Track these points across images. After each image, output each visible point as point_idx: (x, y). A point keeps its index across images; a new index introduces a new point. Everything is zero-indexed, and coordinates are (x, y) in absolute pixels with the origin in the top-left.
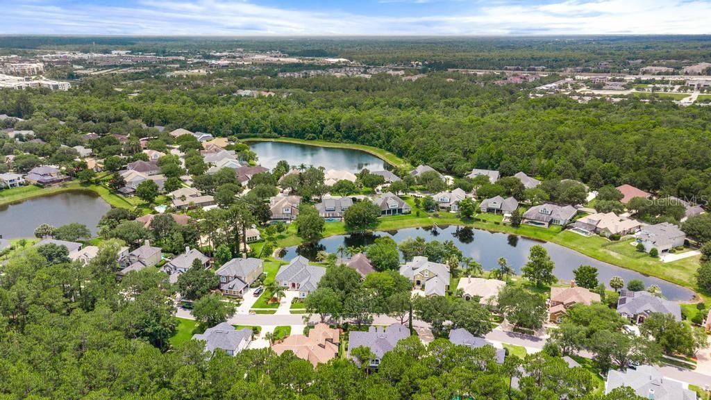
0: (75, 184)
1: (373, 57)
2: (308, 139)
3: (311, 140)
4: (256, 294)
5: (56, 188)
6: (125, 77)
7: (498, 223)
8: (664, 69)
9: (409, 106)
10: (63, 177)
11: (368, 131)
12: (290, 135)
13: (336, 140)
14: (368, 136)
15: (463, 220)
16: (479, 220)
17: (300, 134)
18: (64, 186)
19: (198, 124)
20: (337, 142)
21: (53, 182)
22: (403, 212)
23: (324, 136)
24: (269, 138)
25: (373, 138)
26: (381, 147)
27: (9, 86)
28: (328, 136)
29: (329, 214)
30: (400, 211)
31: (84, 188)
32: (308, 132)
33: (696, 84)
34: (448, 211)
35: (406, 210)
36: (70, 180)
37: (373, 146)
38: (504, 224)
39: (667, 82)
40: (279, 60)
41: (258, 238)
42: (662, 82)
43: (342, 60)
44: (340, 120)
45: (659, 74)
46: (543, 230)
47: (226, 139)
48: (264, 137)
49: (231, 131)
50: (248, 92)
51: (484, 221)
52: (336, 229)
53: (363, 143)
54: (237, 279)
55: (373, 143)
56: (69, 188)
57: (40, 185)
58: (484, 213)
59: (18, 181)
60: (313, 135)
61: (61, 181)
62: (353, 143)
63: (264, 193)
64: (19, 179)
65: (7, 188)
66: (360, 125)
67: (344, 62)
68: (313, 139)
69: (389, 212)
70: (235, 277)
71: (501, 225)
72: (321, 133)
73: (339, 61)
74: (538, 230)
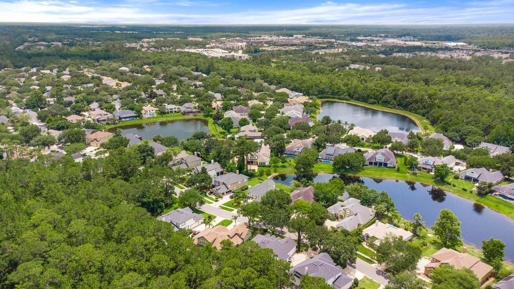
0: (201, 116)
1: (492, 42)
2: (370, 103)
3: (372, 104)
4: (231, 197)
5: (191, 116)
6: (286, 52)
7: (465, 190)
10: (197, 110)
11: (416, 102)
12: (358, 99)
13: (390, 106)
14: (415, 105)
16: (450, 184)
17: (365, 99)
18: (195, 116)
19: (297, 86)
20: (390, 108)
21: (191, 112)
22: (388, 166)
23: (382, 102)
24: (343, 100)
25: (419, 107)
27: (216, 56)
28: (386, 102)
29: (326, 157)
30: (386, 165)
31: (204, 118)
32: (371, 98)
34: (428, 172)
35: (391, 165)
36: (199, 112)
37: (418, 114)
38: (471, 192)
40: (405, 43)
41: (267, 164)
43: (461, 44)
44: (398, 91)
47: (307, 97)
48: (339, 99)
49: (317, 93)
50: (356, 66)
52: (326, 168)
53: (410, 110)
54: (224, 185)
55: (418, 111)
56: (197, 117)
57: (184, 113)
58: (461, 179)
59: (174, 110)
60: (374, 100)
61: (194, 112)
62: (403, 110)
63: (294, 136)
64: (175, 108)
65: (168, 113)
66: (412, 96)
67: (461, 46)
68: (374, 103)
69: (376, 164)
70: (224, 184)
71: (468, 192)
72: (381, 99)
73: (457, 45)
74: (501, 203)
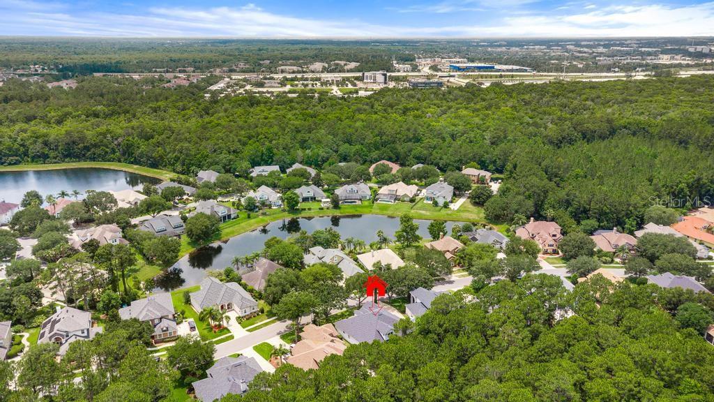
2: (10, 164)
3: (15, 164)
8: (295, 68)
9: (112, 115)
11: (96, 146)
14: (98, 151)
15: (289, 212)
22: (232, 217)
26: (120, 161)
30: (229, 216)
33: (330, 79)
35: (235, 215)
38: (328, 209)
39: (306, 79)
42: (302, 79)
45: (294, 72)
46: (359, 206)
51: (309, 209)
53: (93, 159)
55: (108, 157)
62: (78, 161)
66: (84, 139)
74: (353, 208)
